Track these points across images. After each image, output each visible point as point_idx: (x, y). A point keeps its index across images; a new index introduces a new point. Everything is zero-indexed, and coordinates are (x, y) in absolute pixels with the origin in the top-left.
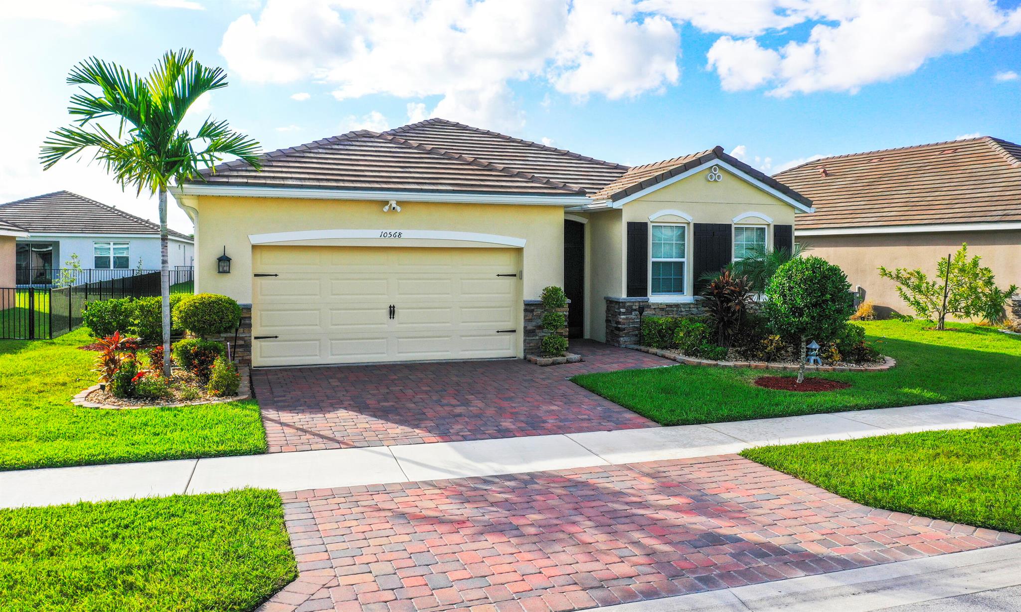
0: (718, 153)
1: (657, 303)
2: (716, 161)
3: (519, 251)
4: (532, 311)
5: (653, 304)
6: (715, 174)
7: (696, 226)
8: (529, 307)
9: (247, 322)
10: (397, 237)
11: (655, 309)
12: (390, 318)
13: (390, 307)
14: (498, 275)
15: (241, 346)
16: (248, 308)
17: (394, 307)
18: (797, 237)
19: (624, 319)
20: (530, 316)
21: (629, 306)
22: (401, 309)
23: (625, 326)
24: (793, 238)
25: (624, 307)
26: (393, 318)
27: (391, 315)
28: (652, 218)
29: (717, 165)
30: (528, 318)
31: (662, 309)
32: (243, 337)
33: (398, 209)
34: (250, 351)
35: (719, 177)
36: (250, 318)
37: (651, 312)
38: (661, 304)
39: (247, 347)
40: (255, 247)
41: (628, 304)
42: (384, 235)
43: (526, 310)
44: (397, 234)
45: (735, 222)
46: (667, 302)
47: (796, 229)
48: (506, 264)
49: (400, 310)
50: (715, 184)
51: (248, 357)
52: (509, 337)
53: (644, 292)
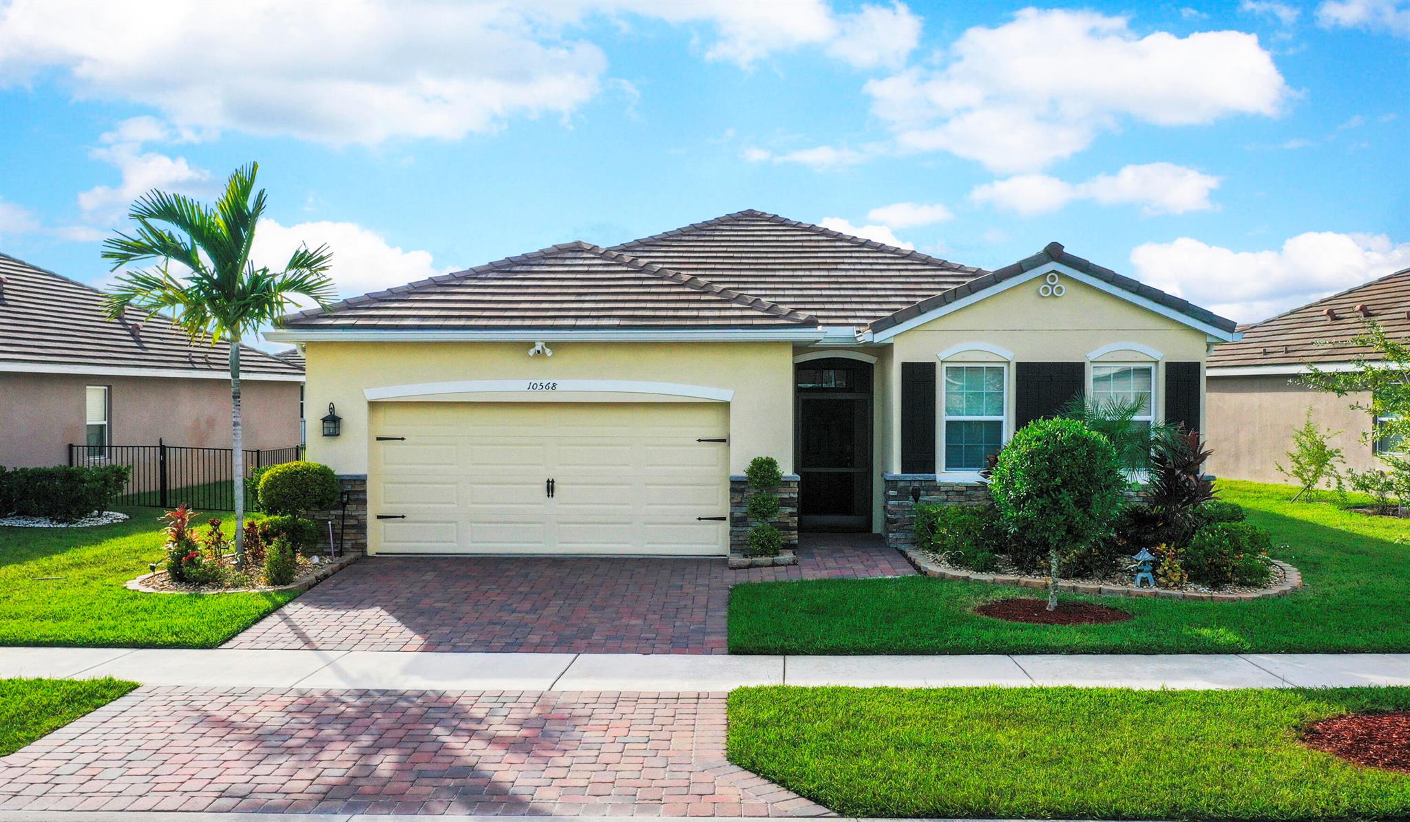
0: (1054, 252)
1: (951, 484)
2: (1052, 266)
3: (726, 405)
4: (742, 491)
5: (946, 485)
6: (1053, 286)
7: (1021, 367)
8: (737, 486)
9: (361, 497)
10: (550, 389)
11: (946, 492)
12: (548, 496)
13: (548, 481)
14: (700, 440)
15: (353, 527)
16: (362, 480)
17: (553, 482)
18: (1209, 378)
19: (894, 506)
20: (738, 498)
21: (902, 487)
22: (563, 484)
23: (897, 516)
24: (1203, 383)
25: (894, 489)
26: (552, 496)
27: (548, 493)
28: (944, 355)
29: (1054, 271)
30: (735, 501)
31: (960, 493)
32: (355, 516)
33: (548, 351)
34: (365, 534)
35: (1060, 289)
36: (364, 492)
37: (940, 497)
38: (958, 485)
39: (361, 528)
40: (374, 405)
41: (901, 484)
42: (533, 387)
43: (732, 490)
44: (551, 385)
45: (1091, 359)
46: (969, 482)
47: (1208, 368)
48: (708, 424)
49: (561, 486)
50: (1052, 301)
51: (362, 541)
52: (716, 526)
53: (928, 465)
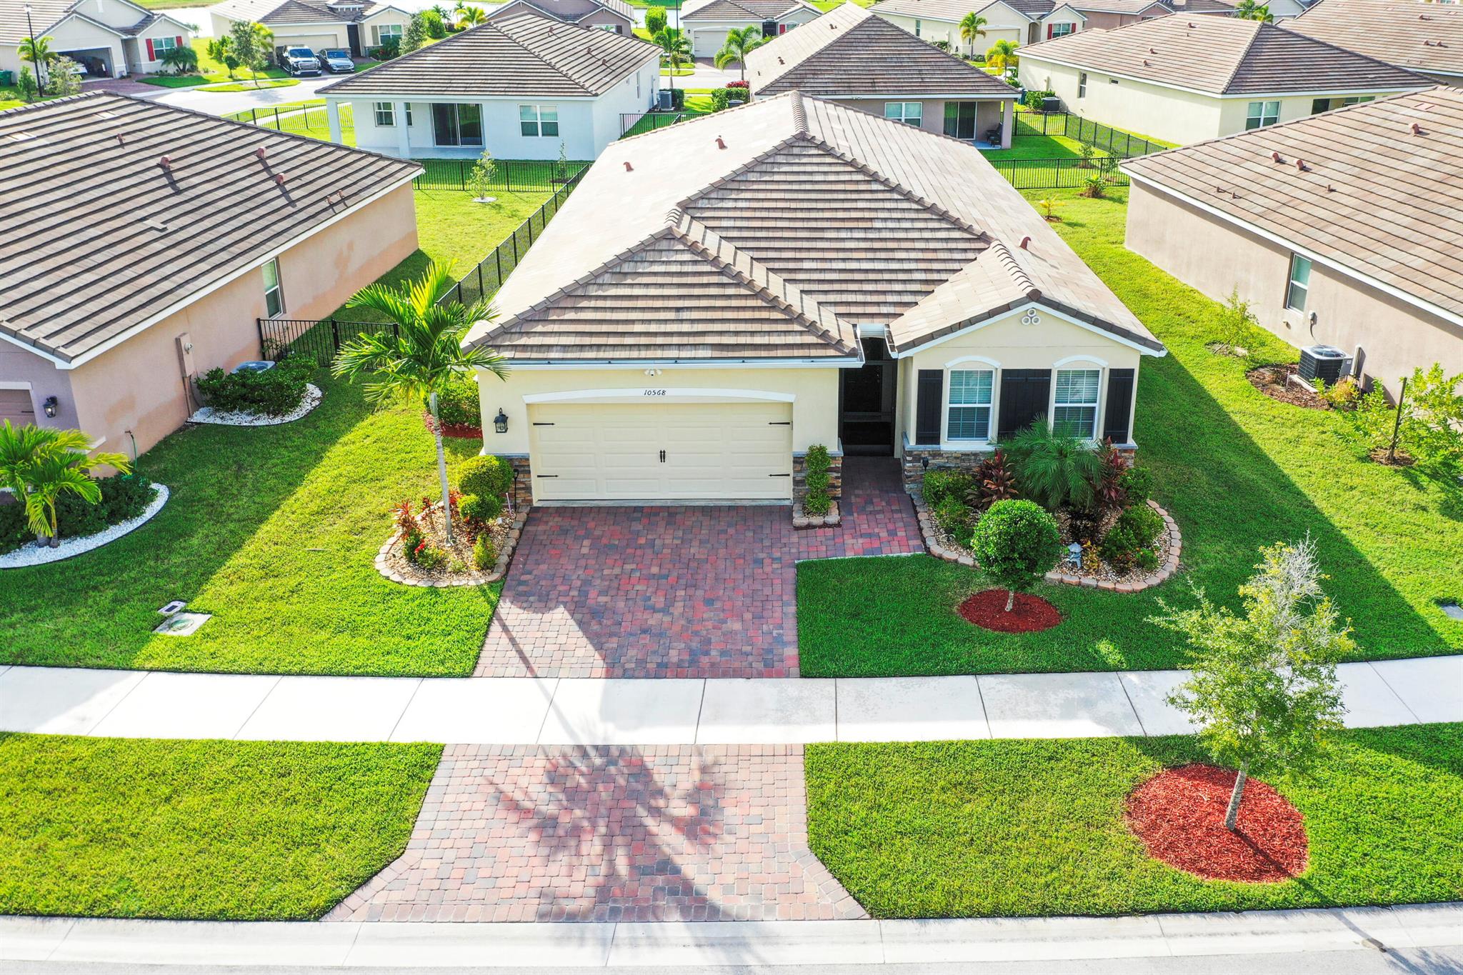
0: (1035, 295)
1: (950, 450)
2: (1033, 304)
3: (790, 404)
4: (801, 463)
5: (947, 452)
6: (1032, 318)
7: (1006, 372)
8: (798, 460)
9: (526, 468)
10: (661, 395)
11: (947, 456)
12: (661, 461)
13: (661, 451)
14: (771, 423)
16: (526, 458)
17: (664, 451)
19: (910, 467)
21: (917, 455)
22: (672, 453)
25: (910, 455)
26: (664, 460)
27: (661, 458)
28: (949, 365)
29: (1033, 308)
30: (796, 467)
31: (956, 458)
32: (523, 482)
33: (659, 372)
34: (531, 490)
35: (1037, 320)
36: (529, 466)
37: (943, 460)
38: (956, 451)
40: (530, 406)
41: (916, 452)
42: (648, 393)
43: (794, 462)
44: (661, 392)
45: (1056, 366)
46: (964, 449)
48: (777, 413)
49: (670, 455)
50: (1031, 328)
51: (529, 497)
52: (785, 480)
53: (936, 440)
